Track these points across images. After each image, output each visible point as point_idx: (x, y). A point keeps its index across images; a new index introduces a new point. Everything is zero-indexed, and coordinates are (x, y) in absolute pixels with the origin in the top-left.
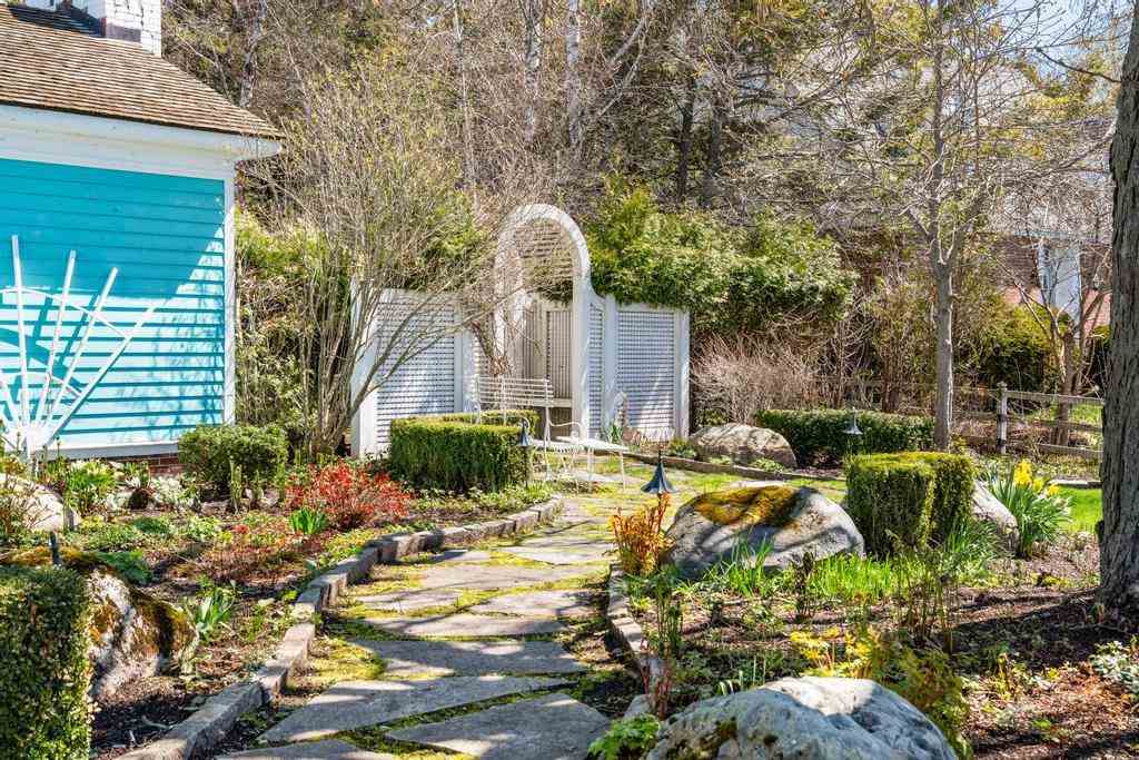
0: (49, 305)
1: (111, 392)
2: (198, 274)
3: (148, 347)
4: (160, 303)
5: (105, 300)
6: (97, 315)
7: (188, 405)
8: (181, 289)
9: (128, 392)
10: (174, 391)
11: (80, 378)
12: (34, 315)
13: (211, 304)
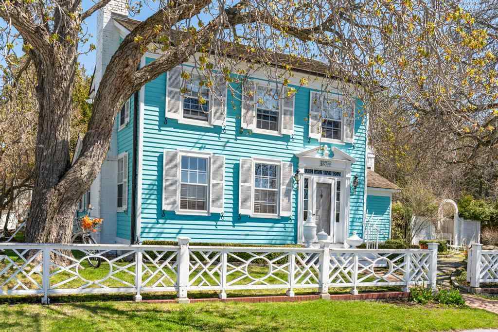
2: (387, 211)
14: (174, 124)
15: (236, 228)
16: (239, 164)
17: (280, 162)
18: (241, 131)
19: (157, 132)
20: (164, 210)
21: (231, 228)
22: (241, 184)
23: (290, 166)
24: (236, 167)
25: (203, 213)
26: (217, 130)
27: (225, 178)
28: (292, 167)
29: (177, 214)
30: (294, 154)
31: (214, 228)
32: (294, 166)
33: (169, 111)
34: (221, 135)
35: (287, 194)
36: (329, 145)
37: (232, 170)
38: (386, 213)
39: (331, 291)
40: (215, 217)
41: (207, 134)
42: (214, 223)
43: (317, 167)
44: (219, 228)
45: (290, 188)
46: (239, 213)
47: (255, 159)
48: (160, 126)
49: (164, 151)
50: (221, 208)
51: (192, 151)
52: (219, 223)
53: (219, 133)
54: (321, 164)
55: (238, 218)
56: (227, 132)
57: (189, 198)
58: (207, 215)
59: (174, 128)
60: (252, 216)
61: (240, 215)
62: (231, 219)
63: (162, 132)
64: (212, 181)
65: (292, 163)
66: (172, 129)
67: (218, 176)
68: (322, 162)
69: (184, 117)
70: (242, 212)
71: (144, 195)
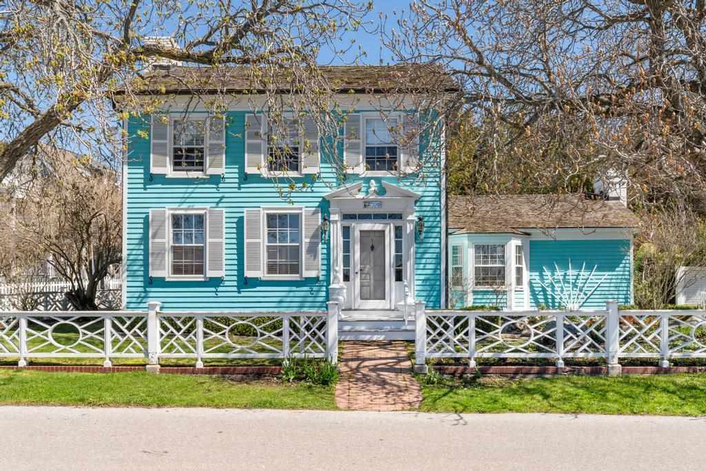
0: (579, 275)
1: (599, 293)
2: (624, 262)
3: (609, 281)
4: (610, 273)
5: (593, 273)
6: (591, 277)
7: (620, 296)
8: (617, 269)
9: (603, 293)
10: (616, 296)
11: (587, 292)
12: (575, 277)
13: (627, 273)
14: (162, 179)
15: (243, 294)
16: (243, 217)
17: (301, 209)
18: (245, 178)
19: (142, 191)
20: (151, 277)
21: (236, 294)
22: (246, 241)
23: (315, 213)
24: (240, 221)
25: (199, 278)
26: (216, 180)
27: (225, 236)
28: (320, 214)
29: (167, 280)
30: (323, 198)
31: (214, 294)
32: (322, 212)
33: (154, 166)
34: (221, 185)
35: (312, 250)
36: (378, 180)
37: (235, 225)
38: (621, 265)
39: (163, 363)
40: (216, 282)
41: (200, 186)
42: (213, 289)
43: (360, 210)
44: (220, 294)
45: (316, 241)
46: (245, 276)
47: (264, 209)
48: (145, 184)
49: (150, 210)
50: (221, 271)
51: (181, 207)
52: (220, 289)
53: (217, 184)
54: (365, 206)
55: (245, 283)
56: (227, 180)
57: (184, 262)
58: (203, 280)
59: (163, 184)
60: (263, 279)
61: (246, 278)
62: (235, 283)
63: (149, 191)
64: (208, 240)
65: (320, 209)
66: (160, 186)
67: (217, 232)
68: (366, 203)
69: (174, 170)
70: (249, 274)
71: (129, 262)
